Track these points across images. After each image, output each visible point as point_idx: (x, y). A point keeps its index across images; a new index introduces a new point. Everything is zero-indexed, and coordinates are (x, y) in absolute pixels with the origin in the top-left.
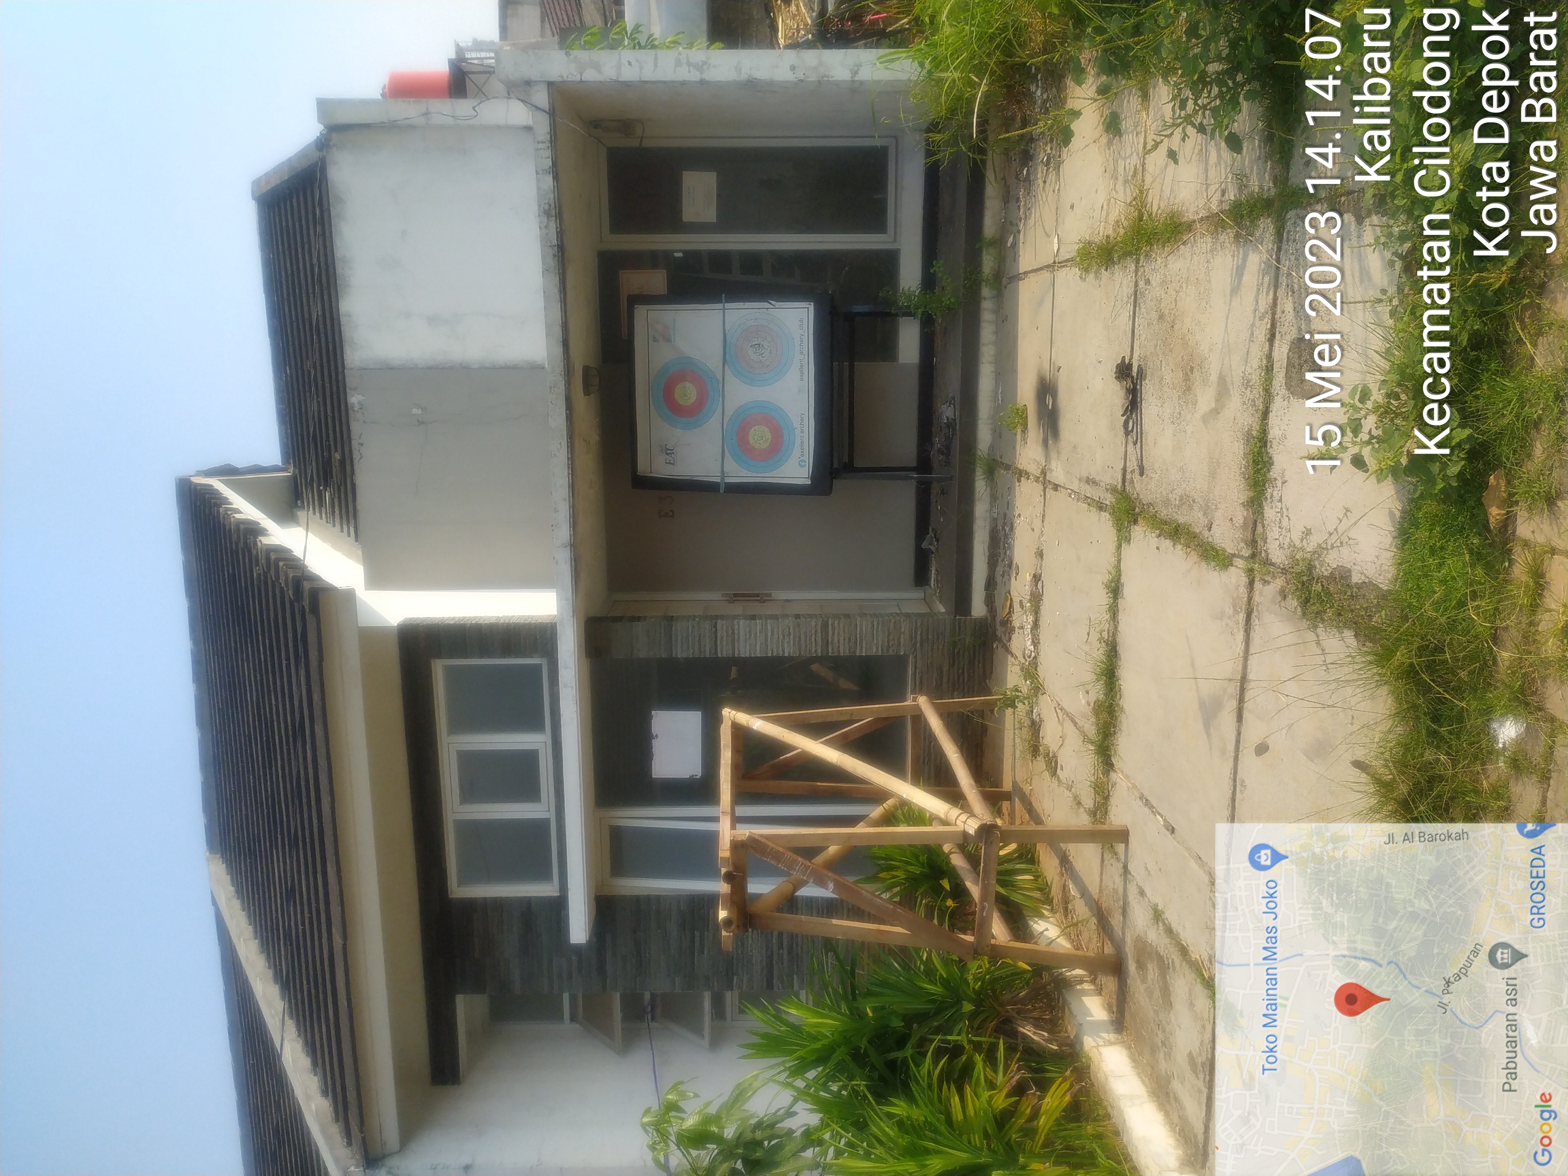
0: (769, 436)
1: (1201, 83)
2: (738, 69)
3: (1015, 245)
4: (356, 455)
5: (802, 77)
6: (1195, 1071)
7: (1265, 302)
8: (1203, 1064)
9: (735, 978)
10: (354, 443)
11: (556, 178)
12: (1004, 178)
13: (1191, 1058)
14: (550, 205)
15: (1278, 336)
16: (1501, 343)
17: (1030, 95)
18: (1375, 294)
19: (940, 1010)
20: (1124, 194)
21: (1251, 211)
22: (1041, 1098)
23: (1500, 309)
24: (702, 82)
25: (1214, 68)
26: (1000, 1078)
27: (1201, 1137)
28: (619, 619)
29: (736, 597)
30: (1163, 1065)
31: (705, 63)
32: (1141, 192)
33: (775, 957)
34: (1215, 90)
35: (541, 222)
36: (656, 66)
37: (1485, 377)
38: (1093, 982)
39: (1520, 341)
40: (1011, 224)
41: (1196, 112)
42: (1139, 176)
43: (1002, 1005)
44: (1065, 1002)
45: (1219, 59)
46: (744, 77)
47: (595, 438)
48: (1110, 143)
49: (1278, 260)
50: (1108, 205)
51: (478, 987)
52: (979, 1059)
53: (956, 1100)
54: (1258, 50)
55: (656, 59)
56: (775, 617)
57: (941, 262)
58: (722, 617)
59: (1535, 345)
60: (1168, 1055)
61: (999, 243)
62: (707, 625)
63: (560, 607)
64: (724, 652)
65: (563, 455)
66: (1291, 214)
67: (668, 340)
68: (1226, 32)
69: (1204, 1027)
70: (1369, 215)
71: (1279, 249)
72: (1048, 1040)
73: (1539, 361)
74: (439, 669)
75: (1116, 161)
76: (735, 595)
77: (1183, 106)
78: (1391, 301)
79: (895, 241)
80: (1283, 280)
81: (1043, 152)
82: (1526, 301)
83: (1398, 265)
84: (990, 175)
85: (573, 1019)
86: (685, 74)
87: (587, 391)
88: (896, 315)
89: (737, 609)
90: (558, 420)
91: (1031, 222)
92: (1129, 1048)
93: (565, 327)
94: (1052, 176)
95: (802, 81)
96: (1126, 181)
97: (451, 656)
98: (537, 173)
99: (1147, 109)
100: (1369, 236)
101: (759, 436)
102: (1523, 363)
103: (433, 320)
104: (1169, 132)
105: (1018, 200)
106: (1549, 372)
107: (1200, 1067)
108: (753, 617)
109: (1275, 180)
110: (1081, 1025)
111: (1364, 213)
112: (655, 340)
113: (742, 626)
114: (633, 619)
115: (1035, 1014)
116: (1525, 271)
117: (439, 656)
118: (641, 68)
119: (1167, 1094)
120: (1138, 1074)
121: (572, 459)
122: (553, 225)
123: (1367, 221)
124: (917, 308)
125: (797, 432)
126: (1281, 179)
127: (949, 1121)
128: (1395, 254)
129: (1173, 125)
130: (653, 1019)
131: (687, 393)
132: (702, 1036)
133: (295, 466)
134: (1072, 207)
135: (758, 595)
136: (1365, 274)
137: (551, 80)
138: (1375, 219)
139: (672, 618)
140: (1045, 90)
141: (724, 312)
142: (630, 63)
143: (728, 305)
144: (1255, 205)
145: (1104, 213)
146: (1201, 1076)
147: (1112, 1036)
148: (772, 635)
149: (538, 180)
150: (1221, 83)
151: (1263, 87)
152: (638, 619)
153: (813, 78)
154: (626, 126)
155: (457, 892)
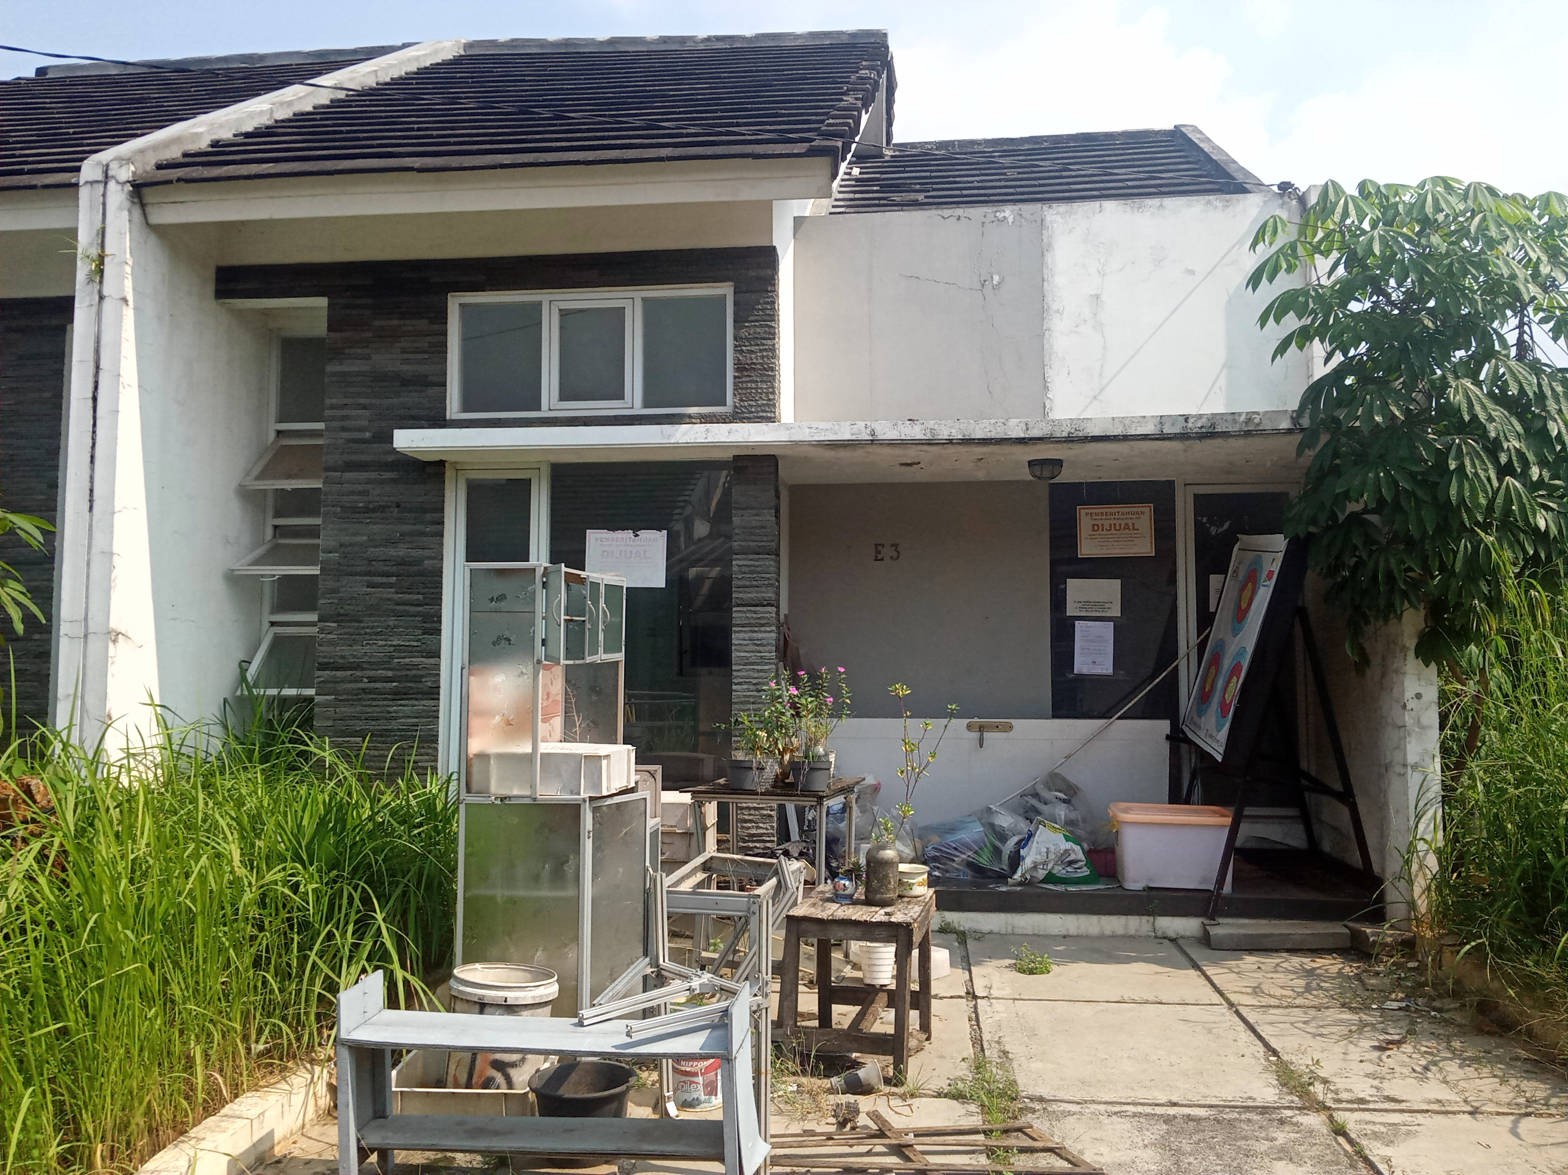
5: (1409, 707)
9: (335, 625)
28: (777, 496)
33: (359, 673)
51: (333, 325)
62: (768, 595)
64: (738, 615)
74: (725, 290)
95: (1403, 707)
97: (736, 304)
103: (1096, 300)
117: (738, 292)
148: (757, 671)
155: (455, 303)
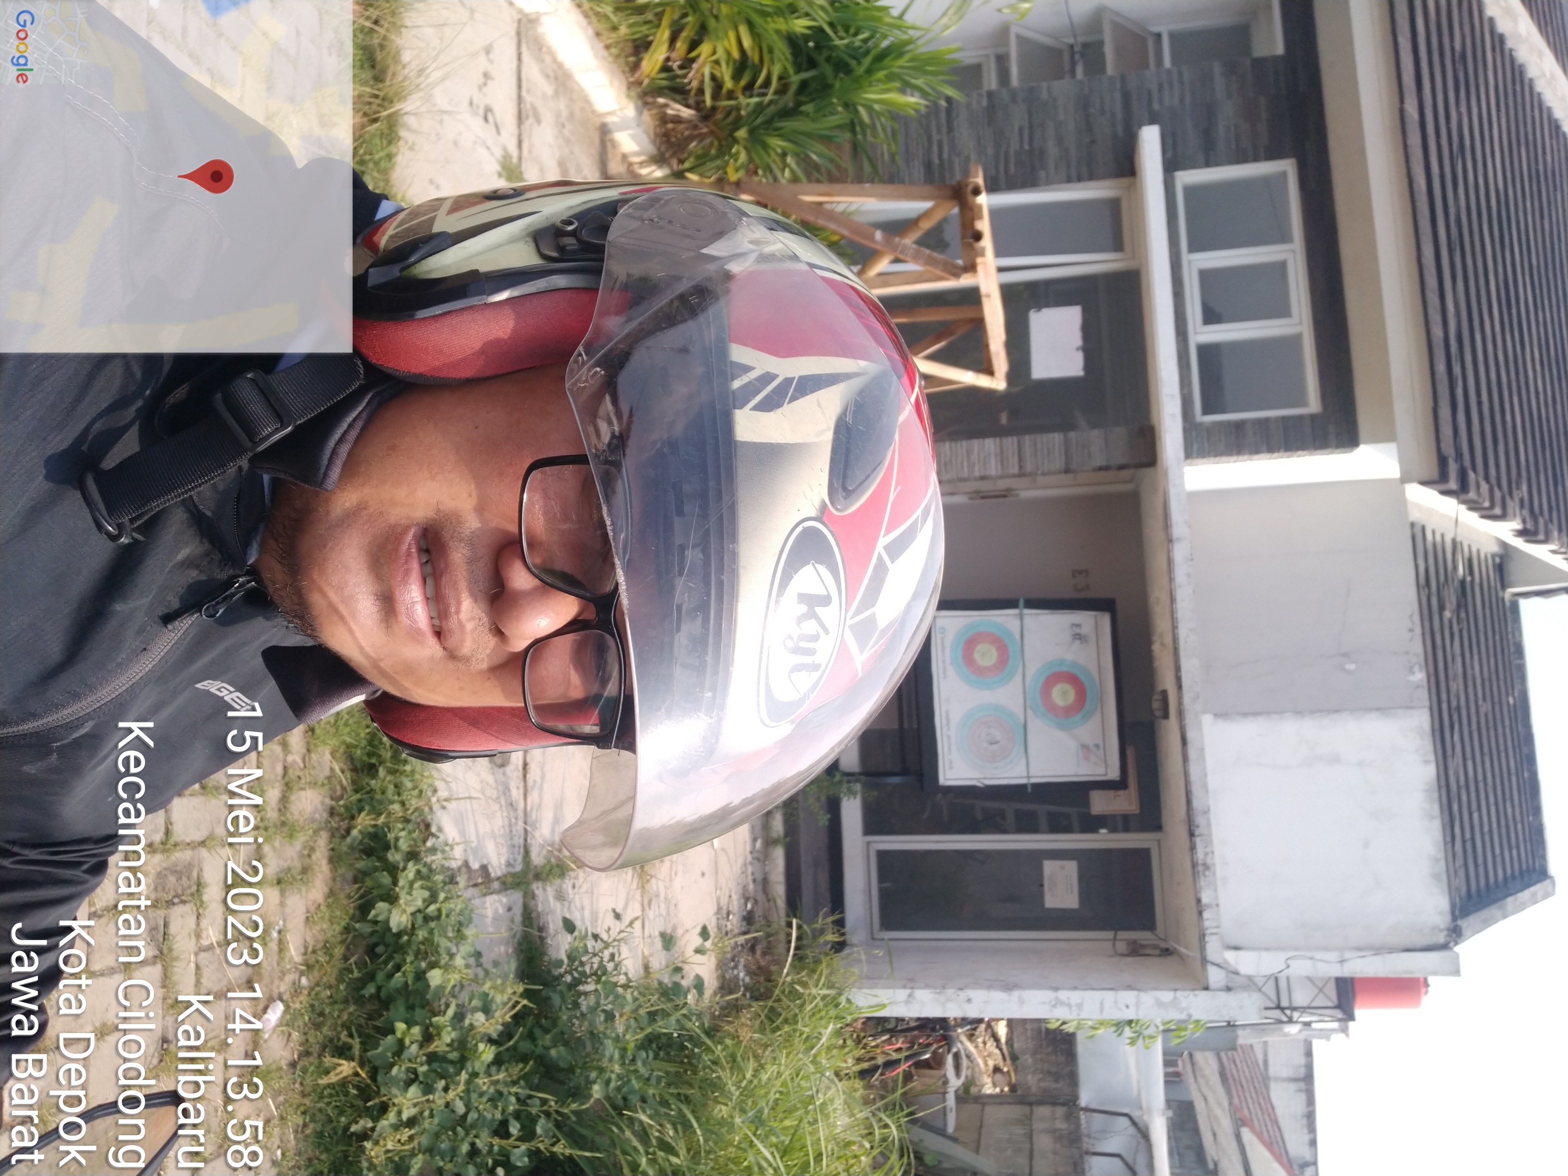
0: (977, 656)
1: (599, 974)
2: (1022, 1001)
3: (754, 840)
4: (1417, 619)
5: (960, 993)
6: (534, 108)
7: (533, 797)
8: (527, 118)
9: (986, 103)
10: (1418, 631)
11: (1199, 901)
12: (769, 900)
13: (539, 121)
14: (1204, 875)
15: (521, 768)
16: (354, 770)
17: (749, 973)
18: (451, 806)
19: (769, 122)
20: (654, 885)
21: (550, 870)
22: (668, 59)
23: (358, 796)
24: (1056, 989)
25: (590, 987)
26: (707, 71)
27: (524, 49)
28: (1121, 467)
29: (1004, 494)
30: (562, 105)
31: (1054, 1006)
32: (643, 887)
33: (944, 130)
34: (587, 969)
35: (1212, 858)
36: (1102, 1004)
37: (364, 743)
38: (630, 164)
39: (343, 772)
40: (758, 860)
41: (601, 951)
42: (646, 902)
43: (712, 133)
44: (654, 142)
45: (586, 994)
46: (1016, 993)
47: (1156, 647)
48: (675, 928)
49: (526, 831)
50: (671, 876)
51: (1259, 63)
52: (729, 84)
53: (747, 43)
54: (556, 1000)
55: (1102, 1009)
56: (961, 480)
57: (821, 824)
58: (1014, 476)
59: (332, 770)
60: (558, 116)
61: (769, 843)
62: (1029, 468)
63: (1181, 476)
64: (1010, 442)
65: (1183, 632)
66: (519, 868)
67: (1084, 747)
68: (583, 1015)
69: (530, 152)
70: (459, 869)
71: (526, 840)
72: (666, 106)
73: (328, 757)
74: (1313, 404)
75: (668, 913)
76: (1004, 496)
77: (612, 956)
78: (438, 801)
79: (868, 844)
80: (520, 813)
81: (734, 922)
82: (342, 803)
83: (434, 829)
84: (781, 903)
85: (1159, 36)
86: (1075, 997)
87: (1164, 693)
88: (861, 774)
89: (1002, 484)
90: (1190, 666)
91: (740, 861)
92: (593, 112)
93: (1185, 758)
94: (724, 901)
95: (961, 989)
96: (657, 896)
97: (1300, 418)
98: (1217, 905)
99: (644, 957)
100: (458, 853)
101: (986, 655)
102: (338, 755)
103: (1335, 759)
104: (622, 935)
105: (754, 881)
106: (320, 749)
107: (530, 113)
108: (983, 478)
109: (534, 896)
110: (638, 125)
111: (464, 870)
112: (1097, 746)
113: (993, 469)
114: (1106, 468)
115: (681, 127)
116: (344, 825)
117: (1312, 417)
118: (1116, 1002)
119: (556, 78)
120: (583, 90)
121: (1174, 627)
122: (1200, 855)
123: (459, 863)
124: (840, 782)
125: (948, 661)
126: (529, 896)
127: (751, 25)
128: (438, 837)
129: (619, 941)
130: (1072, 47)
131: (1063, 695)
132: (1019, 37)
133: (1503, 599)
134: (703, 874)
135: (983, 498)
136: (460, 821)
137: (1205, 993)
138: (454, 865)
139: (1067, 471)
140: (736, 977)
141: (1028, 772)
142: (1127, 1007)
143: (1023, 781)
144: (548, 875)
145: (674, 869)
146: (528, 106)
147: (609, 120)
148: (962, 462)
149: (1216, 898)
150: (583, 974)
151: (549, 971)
152: (1100, 469)
153: (950, 992)
154: (1135, 950)
155: (1287, 167)
